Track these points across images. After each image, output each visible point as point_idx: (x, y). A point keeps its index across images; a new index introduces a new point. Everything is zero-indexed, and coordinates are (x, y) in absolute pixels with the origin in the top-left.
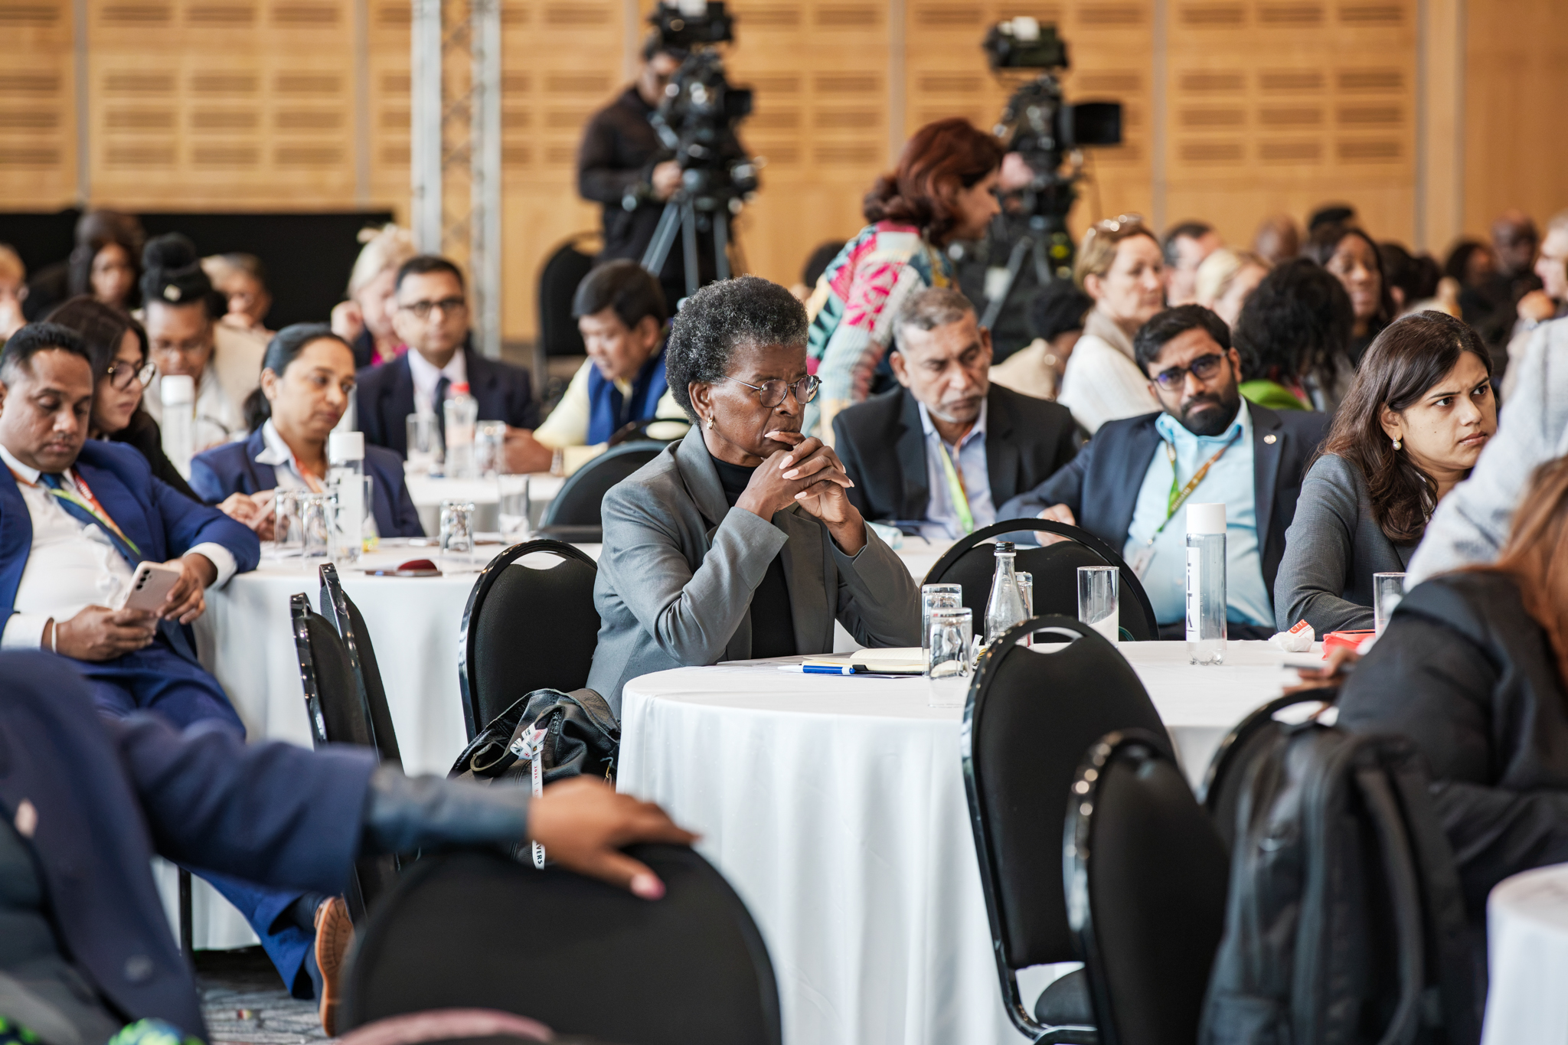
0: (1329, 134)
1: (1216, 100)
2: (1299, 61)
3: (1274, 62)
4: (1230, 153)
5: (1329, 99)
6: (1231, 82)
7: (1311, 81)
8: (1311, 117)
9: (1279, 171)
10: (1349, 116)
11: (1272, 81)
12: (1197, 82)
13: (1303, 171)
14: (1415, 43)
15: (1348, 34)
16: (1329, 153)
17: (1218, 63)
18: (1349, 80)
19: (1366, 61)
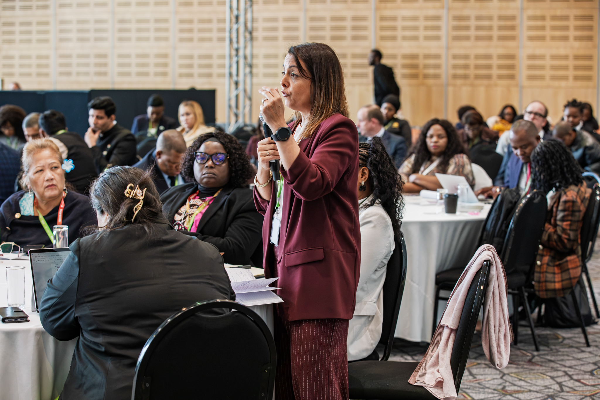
1: (538, 62)
5: (571, 63)
11: (554, 57)
12: (532, 57)
16: (571, 78)
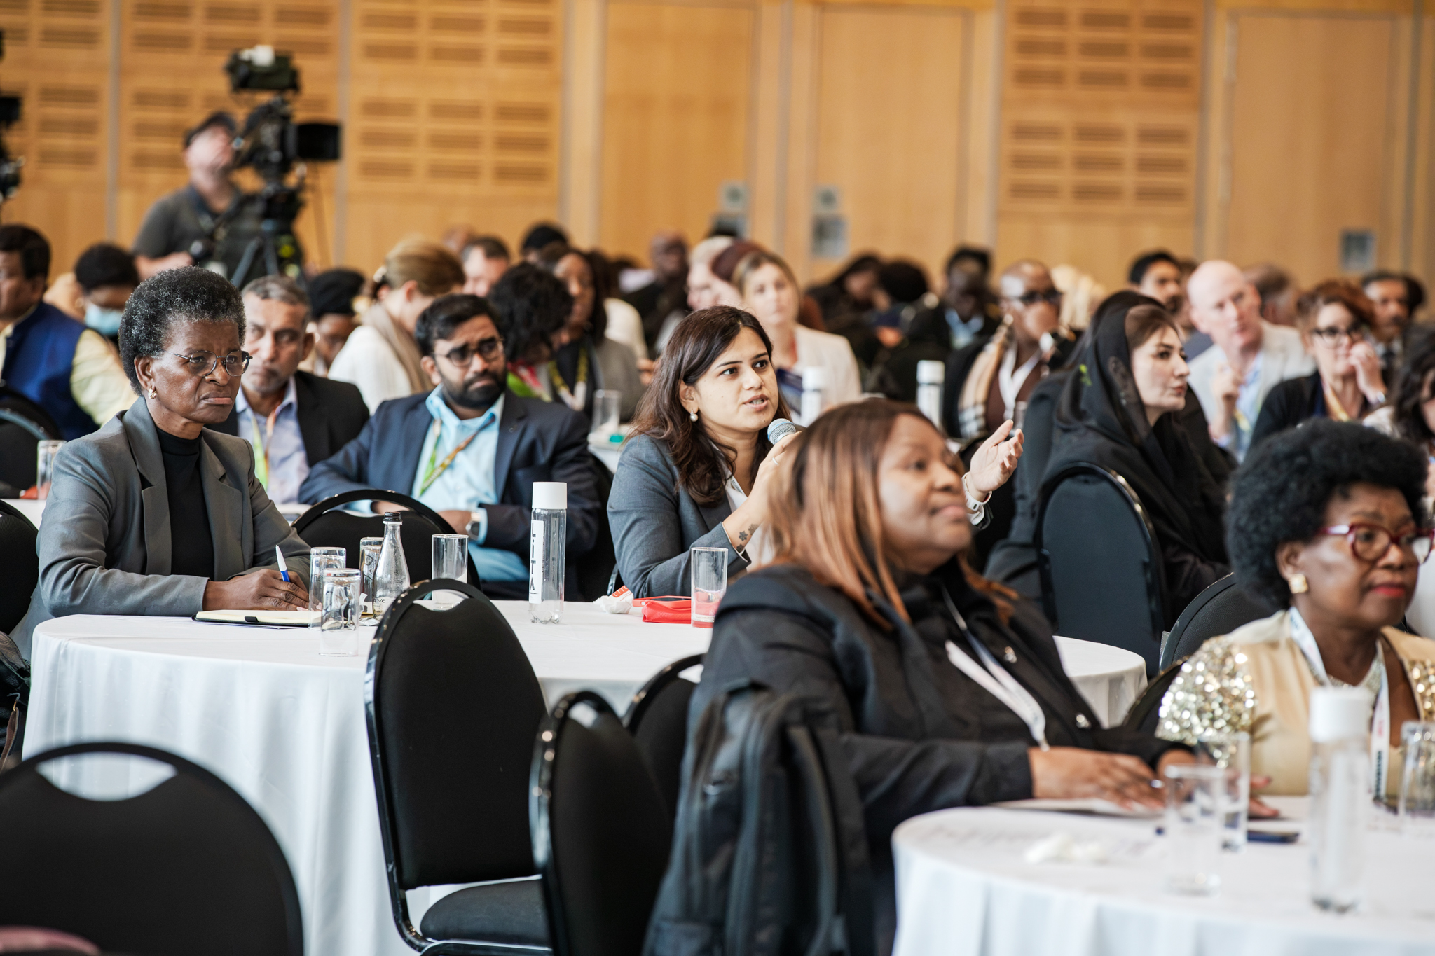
0: (487, 158)
2: (463, 94)
3: (442, 94)
4: (403, 170)
6: (404, 109)
7: (473, 112)
8: (471, 142)
9: (445, 188)
10: (505, 143)
13: (464, 188)
14: (560, 83)
15: (505, 73)
17: (395, 92)
18: (506, 112)
19: (519, 97)
